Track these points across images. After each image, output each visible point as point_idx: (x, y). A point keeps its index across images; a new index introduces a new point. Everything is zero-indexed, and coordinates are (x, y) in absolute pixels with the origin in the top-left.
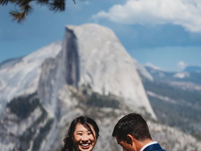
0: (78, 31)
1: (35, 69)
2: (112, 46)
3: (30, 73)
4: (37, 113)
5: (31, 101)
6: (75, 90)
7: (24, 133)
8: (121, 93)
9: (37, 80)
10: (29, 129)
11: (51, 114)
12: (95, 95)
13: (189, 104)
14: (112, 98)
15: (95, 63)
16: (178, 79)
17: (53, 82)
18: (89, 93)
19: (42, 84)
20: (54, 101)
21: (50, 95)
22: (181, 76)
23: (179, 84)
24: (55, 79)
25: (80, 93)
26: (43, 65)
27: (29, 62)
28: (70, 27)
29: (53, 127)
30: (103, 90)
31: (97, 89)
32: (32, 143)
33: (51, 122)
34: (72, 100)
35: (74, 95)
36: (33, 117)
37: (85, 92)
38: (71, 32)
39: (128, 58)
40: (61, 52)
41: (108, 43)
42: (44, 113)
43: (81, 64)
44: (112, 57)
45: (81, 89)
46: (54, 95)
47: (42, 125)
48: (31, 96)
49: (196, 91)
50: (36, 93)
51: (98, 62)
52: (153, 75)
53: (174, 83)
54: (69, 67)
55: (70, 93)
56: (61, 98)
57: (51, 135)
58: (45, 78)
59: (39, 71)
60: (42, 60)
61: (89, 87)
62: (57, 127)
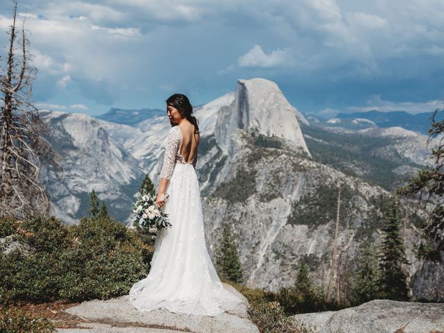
0: (249, 84)
1: (213, 115)
2: (275, 97)
3: (209, 118)
4: (214, 151)
5: (209, 141)
6: (245, 133)
7: (203, 167)
8: (282, 136)
9: (215, 124)
10: (207, 164)
11: (225, 153)
12: (261, 137)
13: (340, 145)
14: (275, 139)
15: (262, 111)
16: (331, 125)
17: (227, 126)
18: (257, 135)
19: (218, 128)
20: (228, 141)
21: (225, 137)
22: (333, 121)
23: (331, 128)
24: (229, 123)
25: (249, 135)
26: (219, 112)
27: (208, 109)
28: (242, 81)
29: (227, 162)
30: (268, 133)
31: (263, 132)
32: (209, 175)
33: (225, 158)
34: (242, 140)
35: (244, 137)
36: (211, 154)
37: (253, 135)
38: (243, 84)
39: (289, 106)
40: (234, 101)
41: (273, 94)
42: (220, 151)
43: (251, 112)
44: (276, 105)
45: (250, 132)
46: (228, 136)
47: (218, 161)
48: (209, 137)
49: (346, 134)
50: (213, 135)
51: (265, 111)
52: (308, 120)
53: (326, 128)
54: (241, 114)
55: (241, 135)
56: (233, 139)
57: (225, 169)
58: (221, 122)
59: (216, 117)
60: (219, 108)
61: (257, 130)
62: (230, 163)
